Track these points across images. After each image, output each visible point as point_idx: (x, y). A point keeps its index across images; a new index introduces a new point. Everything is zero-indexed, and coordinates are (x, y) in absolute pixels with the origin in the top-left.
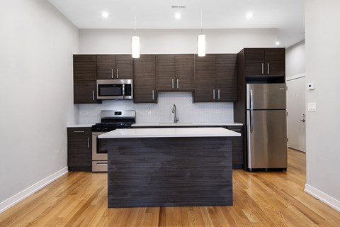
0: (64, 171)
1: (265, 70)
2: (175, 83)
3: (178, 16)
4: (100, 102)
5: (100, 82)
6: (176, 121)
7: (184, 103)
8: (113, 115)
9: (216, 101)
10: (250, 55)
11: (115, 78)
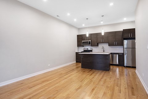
0: (75, 62)
1: (130, 36)
2: (102, 40)
3: (102, 22)
4: (83, 46)
5: (83, 41)
6: (104, 51)
7: (106, 46)
8: (86, 50)
9: (116, 45)
10: (125, 31)
11: (86, 40)
